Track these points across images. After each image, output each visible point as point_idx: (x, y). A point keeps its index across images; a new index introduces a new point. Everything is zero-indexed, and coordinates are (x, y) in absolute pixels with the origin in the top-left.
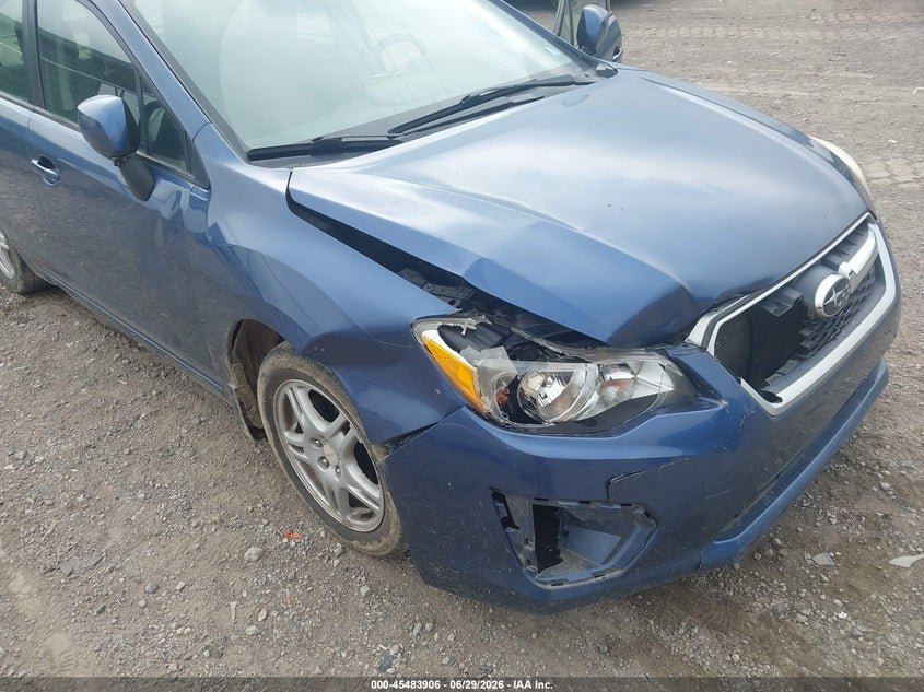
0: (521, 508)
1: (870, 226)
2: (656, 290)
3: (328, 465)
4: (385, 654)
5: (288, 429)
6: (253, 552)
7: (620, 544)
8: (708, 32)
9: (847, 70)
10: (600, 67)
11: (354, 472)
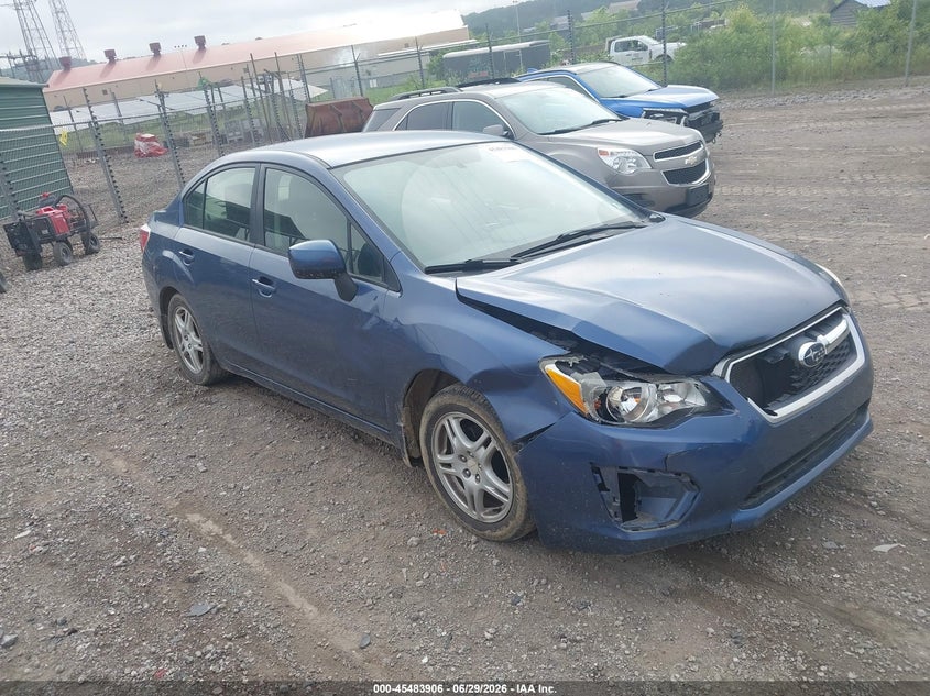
0: (610, 476)
1: (844, 316)
2: (690, 341)
3: (469, 475)
4: (516, 596)
5: (440, 453)
6: (413, 540)
7: (676, 505)
8: (747, 190)
9: (869, 220)
10: (652, 216)
11: (490, 475)
